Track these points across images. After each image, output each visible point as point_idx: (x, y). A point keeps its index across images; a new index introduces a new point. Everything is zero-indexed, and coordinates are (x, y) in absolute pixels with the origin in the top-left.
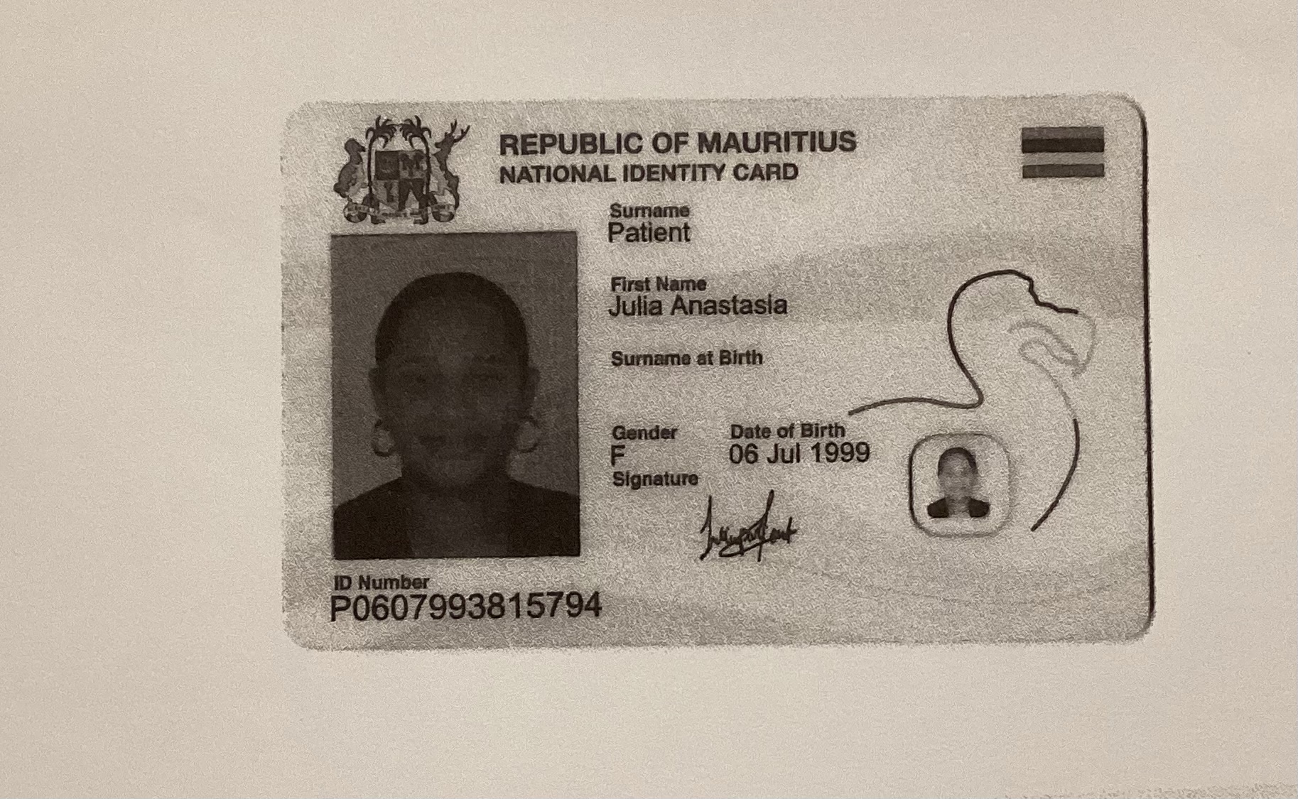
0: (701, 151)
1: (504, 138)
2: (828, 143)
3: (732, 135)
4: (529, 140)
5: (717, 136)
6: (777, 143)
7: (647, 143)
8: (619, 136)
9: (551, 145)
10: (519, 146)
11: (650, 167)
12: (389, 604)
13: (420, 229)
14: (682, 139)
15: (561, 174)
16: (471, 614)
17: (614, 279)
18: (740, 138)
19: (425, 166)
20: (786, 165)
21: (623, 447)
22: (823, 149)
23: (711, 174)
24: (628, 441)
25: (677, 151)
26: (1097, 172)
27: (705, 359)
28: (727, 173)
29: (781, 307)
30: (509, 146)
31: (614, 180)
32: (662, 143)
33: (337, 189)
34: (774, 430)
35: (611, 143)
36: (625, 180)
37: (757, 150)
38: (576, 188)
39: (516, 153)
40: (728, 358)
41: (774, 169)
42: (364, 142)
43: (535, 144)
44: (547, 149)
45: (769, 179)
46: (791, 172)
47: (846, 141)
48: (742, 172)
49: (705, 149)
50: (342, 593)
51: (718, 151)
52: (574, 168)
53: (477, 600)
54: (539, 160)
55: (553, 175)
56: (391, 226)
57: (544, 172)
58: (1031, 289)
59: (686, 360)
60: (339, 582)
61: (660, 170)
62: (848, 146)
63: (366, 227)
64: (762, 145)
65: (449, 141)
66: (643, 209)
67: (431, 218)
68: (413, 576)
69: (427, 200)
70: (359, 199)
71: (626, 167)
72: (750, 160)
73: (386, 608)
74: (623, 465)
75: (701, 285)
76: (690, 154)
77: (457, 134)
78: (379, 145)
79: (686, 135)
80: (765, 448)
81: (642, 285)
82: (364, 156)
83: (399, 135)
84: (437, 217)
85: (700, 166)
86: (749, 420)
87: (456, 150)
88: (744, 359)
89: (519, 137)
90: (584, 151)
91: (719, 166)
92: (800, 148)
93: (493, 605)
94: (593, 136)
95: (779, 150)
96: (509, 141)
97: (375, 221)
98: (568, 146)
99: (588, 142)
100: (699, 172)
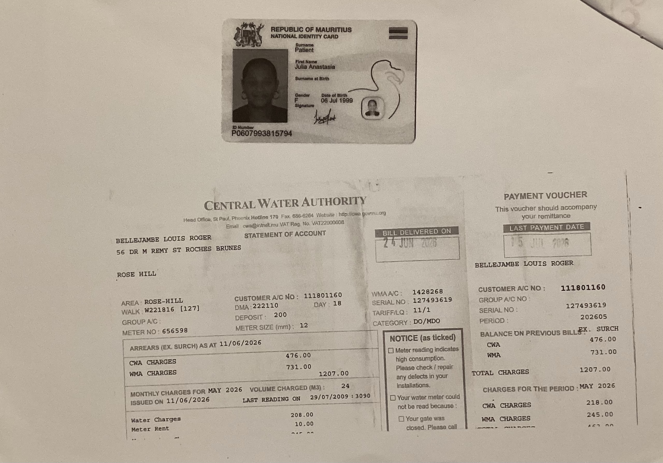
0: (316, 32)
1: (272, 28)
2: (345, 30)
3: (323, 28)
4: (278, 28)
5: (320, 28)
6: (334, 30)
7: (304, 29)
8: (298, 28)
9: (283, 30)
10: (275, 30)
11: (305, 35)
12: (245, 132)
13: (253, 48)
14: (312, 29)
15: (285, 36)
16: (263, 135)
17: (296, 60)
18: (325, 29)
19: (254, 34)
20: (335, 35)
21: (297, 98)
22: (344, 31)
23: (319, 37)
24: (298, 97)
25: (311, 31)
26: (406, 38)
27: (316, 79)
28: (322, 37)
29: (334, 67)
30: (273, 29)
31: (297, 38)
32: (308, 30)
33: (235, 39)
34: (331, 95)
35: (296, 29)
36: (299, 38)
37: (329, 31)
38: (288, 40)
39: (275, 31)
40: (321, 79)
41: (333, 36)
42: (241, 28)
43: (279, 29)
44: (282, 30)
45: (332, 38)
46: (337, 37)
47: (349, 30)
48: (325, 37)
49: (317, 31)
50: (234, 130)
51: (320, 32)
52: (288, 35)
53: (264, 132)
54: (279, 33)
55: (283, 36)
56: (246, 47)
57: (281, 36)
58: (390, 64)
59: (312, 79)
60: (234, 127)
61: (307, 36)
62: (350, 31)
63: (241, 47)
64: (330, 30)
65: (260, 28)
66: (303, 45)
67: (255, 46)
68: (250, 126)
69: (255, 41)
70: (239, 41)
71: (299, 35)
72: (327, 34)
73: (244, 134)
74: (297, 102)
75: (316, 62)
76: (314, 32)
77: (261, 27)
78: (244, 29)
79: (313, 28)
80: (329, 99)
81: (302, 62)
82: (241, 31)
83: (248, 26)
84: (257, 45)
85: (316, 35)
86: (325, 93)
87: (261, 30)
88: (325, 79)
89: (275, 28)
90: (290, 31)
91: (320, 35)
92: (339, 31)
93: (268, 133)
94: (292, 27)
95: (334, 32)
96: (273, 28)
97: (243, 46)
98: (286, 30)
99: (291, 29)
100: (316, 36)
